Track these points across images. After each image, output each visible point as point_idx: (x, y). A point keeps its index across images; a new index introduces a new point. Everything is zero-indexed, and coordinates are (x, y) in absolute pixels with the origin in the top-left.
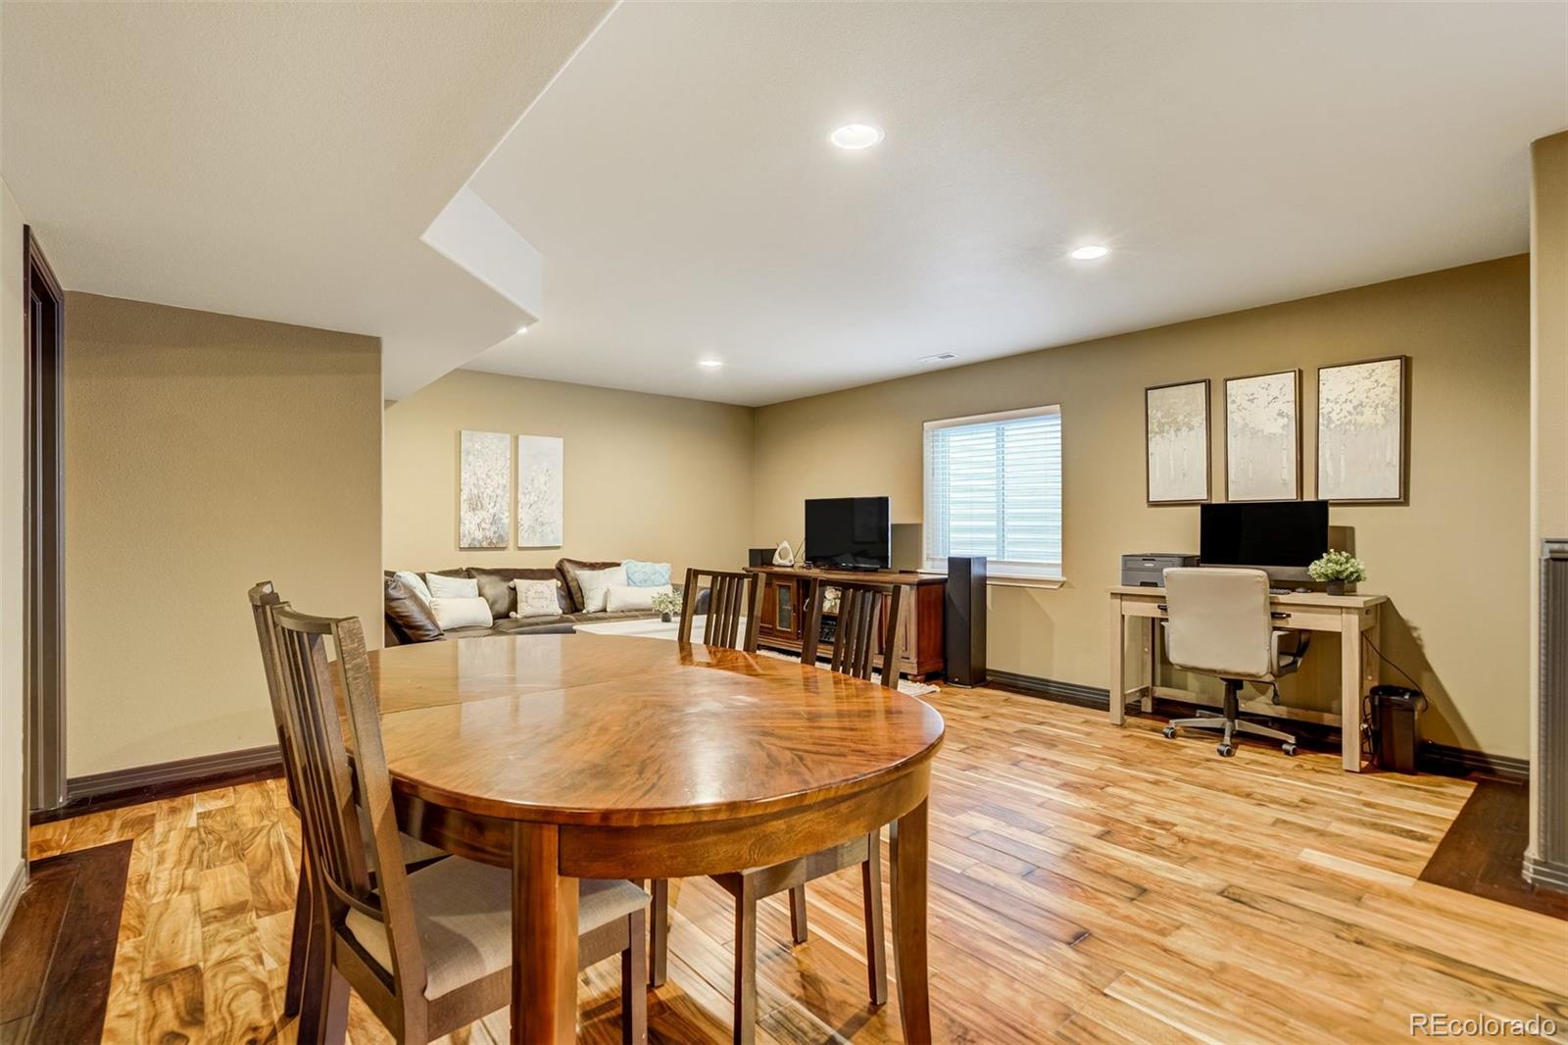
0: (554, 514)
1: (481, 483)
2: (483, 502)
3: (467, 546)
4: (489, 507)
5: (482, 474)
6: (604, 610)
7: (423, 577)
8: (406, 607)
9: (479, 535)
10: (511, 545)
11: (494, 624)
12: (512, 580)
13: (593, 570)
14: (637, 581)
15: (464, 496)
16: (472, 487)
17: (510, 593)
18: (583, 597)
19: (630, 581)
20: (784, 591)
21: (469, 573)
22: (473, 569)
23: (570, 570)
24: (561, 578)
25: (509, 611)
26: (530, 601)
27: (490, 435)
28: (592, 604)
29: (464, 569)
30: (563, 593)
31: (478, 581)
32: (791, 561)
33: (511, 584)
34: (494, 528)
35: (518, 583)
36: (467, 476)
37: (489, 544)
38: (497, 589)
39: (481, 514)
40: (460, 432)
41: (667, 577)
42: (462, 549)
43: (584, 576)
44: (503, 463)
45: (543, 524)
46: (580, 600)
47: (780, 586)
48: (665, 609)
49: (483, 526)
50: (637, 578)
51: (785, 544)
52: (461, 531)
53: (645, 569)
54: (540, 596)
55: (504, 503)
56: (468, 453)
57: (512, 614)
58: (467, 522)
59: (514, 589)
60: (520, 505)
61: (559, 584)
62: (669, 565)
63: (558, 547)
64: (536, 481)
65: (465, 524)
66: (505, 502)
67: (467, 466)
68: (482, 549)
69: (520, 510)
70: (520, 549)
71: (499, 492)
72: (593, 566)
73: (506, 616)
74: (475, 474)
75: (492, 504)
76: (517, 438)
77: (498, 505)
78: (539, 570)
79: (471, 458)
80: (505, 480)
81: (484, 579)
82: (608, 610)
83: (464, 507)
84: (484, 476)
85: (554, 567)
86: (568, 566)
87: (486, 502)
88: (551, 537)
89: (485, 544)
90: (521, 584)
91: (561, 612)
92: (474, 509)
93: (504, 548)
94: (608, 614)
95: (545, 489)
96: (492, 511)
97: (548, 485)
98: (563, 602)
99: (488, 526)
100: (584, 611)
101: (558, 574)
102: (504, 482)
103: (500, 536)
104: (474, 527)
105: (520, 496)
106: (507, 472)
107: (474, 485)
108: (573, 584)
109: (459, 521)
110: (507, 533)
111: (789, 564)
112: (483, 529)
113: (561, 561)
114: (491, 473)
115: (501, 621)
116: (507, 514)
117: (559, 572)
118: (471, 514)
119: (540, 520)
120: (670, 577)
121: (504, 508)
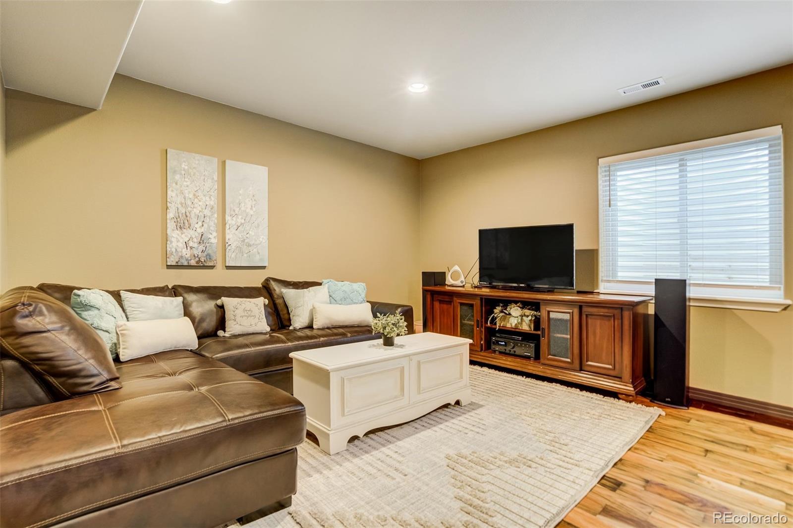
0: (260, 236)
1: (189, 203)
2: (191, 222)
3: (174, 264)
4: (196, 226)
5: (189, 193)
6: (310, 327)
7: (117, 295)
8: (53, 342)
9: (187, 253)
10: (219, 265)
11: (200, 345)
12: (220, 298)
13: (297, 289)
14: (338, 299)
15: (171, 214)
16: (180, 206)
17: (217, 312)
18: (289, 314)
19: (332, 299)
20: (465, 308)
21: (175, 291)
22: (180, 286)
23: (276, 288)
24: (267, 295)
25: (217, 330)
26: (238, 319)
27: (197, 156)
28: (299, 321)
29: (170, 287)
30: (270, 310)
31: (184, 299)
32: (462, 282)
33: (219, 302)
34: (201, 247)
35: (226, 301)
36: (174, 194)
37: (197, 262)
38: (202, 306)
39: (189, 233)
40: (166, 150)
41: (363, 295)
42: (169, 267)
43: (289, 294)
44: (211, 184)
45: (249, 245)
46: (286, 316)
47: (462, 304)
48: (388, 333)
49: (191, 244)
50: (337, 296)
51: (456, 268)
52: (168, 249)
53: (344, 288)
54: (249, 314)
55: (212, 224)
56: (175, 172)
57: (220, 333)
58: (173, 239)
59: (222, 307)
60: (227, 226)
61: (267, 301)
62: (364, 284)
63: (264, 267)
64: (242, 205)
65: (171, 242)
66: (213, 222)
67: (174, 185)
68: (189, 267)
69: (227, 231)
70: (228, 268)
71: (207, 212)
72: (297, 285)
73: (213, 334)
74: (182, 193)
75: (200, 224)
76: (224, 163)
77: (205, 225)
78: (245, 287)
79: (177, 177)
80: (213, 201)
81: (191, 297)
82: (315, 327)
83: (171, 225)
84: (191, 196)
85: (260, 286)
86: (274, 285)
87: (193, 221)
88: (258, 257)
89: (193, 263)
90: (229, 302)
91: (268, 329)
92: (181, 228)
93: (212, 267)
94: (315, 332)
95: (252, 212)
96: (200, 230)
97: (254, 209)
98: (271, 318)
99: (196, 245)
100: (291, 328)
101: (264, 292)
102: (212, 203)
103: (209, 255)
104: (181, 245)
105: (228, 218)
106: (214, 194)
107: (182, 204)
108: (279, 301)
109: (166, 239)
110: (215, 253)
111: (461, 285)
112: (191, 248)
113: (267, 280)
114: (200, 194)
115: (209, 341)
116: (215, 234)
117: (266, 290)
118: (178, 232)
119: (246, 241)
120: (366, 295)
121: (212, 228)
